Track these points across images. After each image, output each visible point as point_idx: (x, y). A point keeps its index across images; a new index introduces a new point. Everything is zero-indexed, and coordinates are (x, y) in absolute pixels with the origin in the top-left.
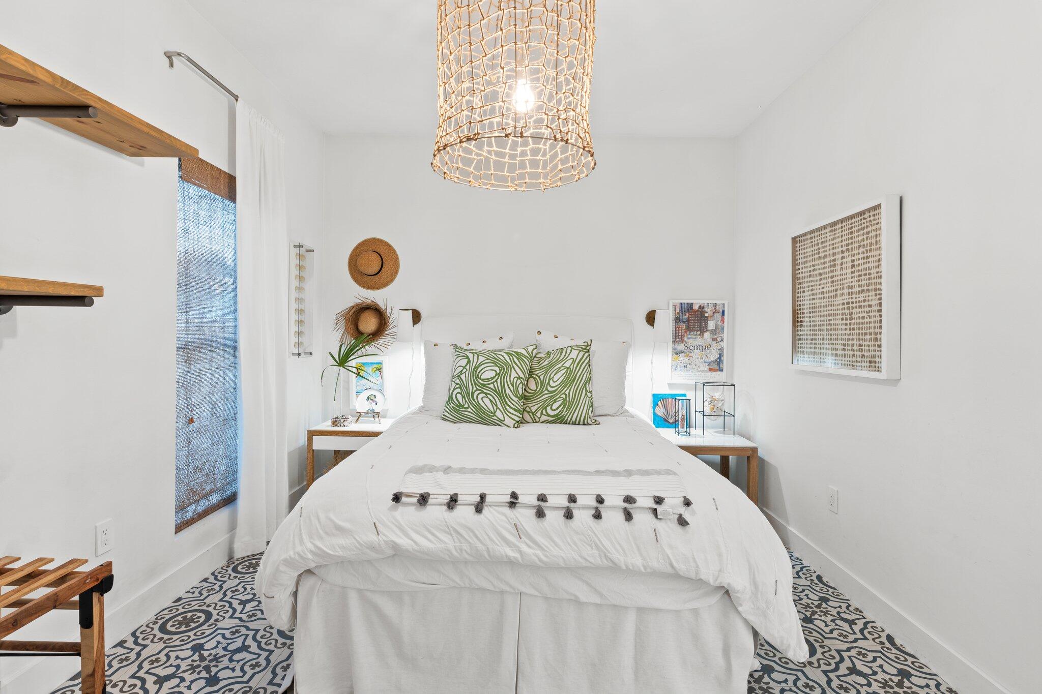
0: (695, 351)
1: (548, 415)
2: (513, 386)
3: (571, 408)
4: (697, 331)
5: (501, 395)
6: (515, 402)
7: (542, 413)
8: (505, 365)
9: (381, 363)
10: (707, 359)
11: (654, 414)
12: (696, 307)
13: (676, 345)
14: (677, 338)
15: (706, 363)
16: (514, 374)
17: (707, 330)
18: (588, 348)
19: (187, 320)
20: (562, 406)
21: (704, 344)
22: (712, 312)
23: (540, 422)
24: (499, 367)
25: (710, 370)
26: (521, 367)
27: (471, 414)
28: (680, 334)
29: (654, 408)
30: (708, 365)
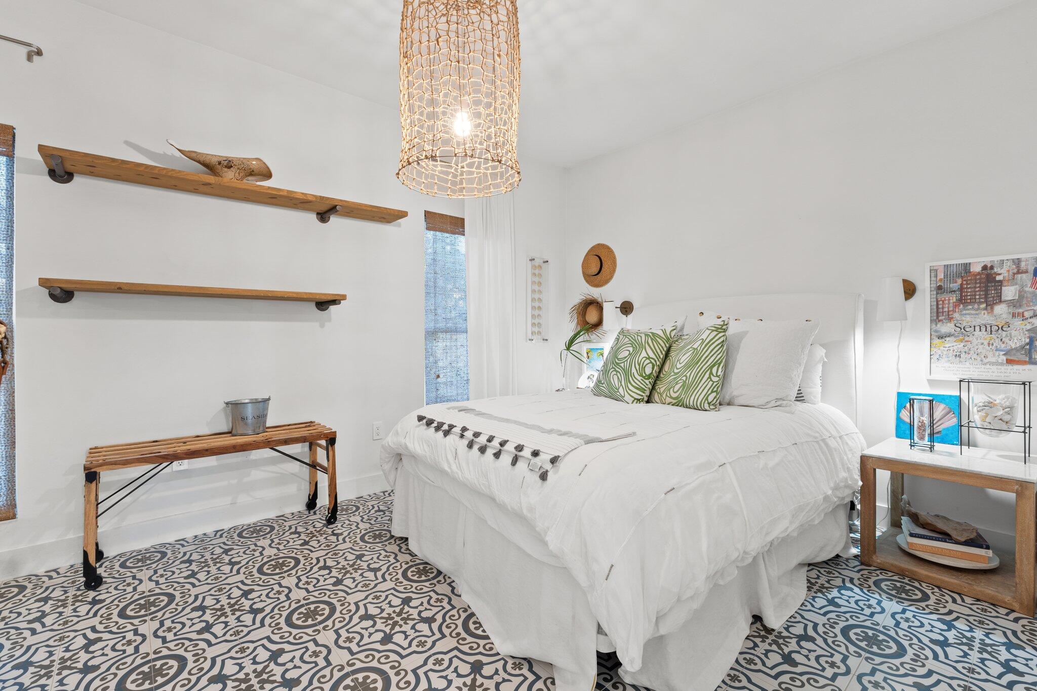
0: (977, 332)
1: (671, 397)
2: (639, 365)
3: (688, 391)
4: (981, 303)
5: (627, 373)
6: (638, 380)
7: (666, 395)
8: (639, 346)
9: (603, 349)
10: (1003, 346)
11: (899, 419)
12: (977, 269)
13: (938, 326)
14: (938, 314)
15: (1002, 351)
16: (644, 354)
17: (1001, 301)
18: (724, 327)
19: (436, 315)
20: (681, 389)
21: (994, 323)
22: (1011, 273)
23: (667, 403)
24: (633, 348)
25: (1009, 362)
26: (653, 348)
27: (605, 390)
28: (946, 309)
29: (899, 411)
30: (1004, 354)
